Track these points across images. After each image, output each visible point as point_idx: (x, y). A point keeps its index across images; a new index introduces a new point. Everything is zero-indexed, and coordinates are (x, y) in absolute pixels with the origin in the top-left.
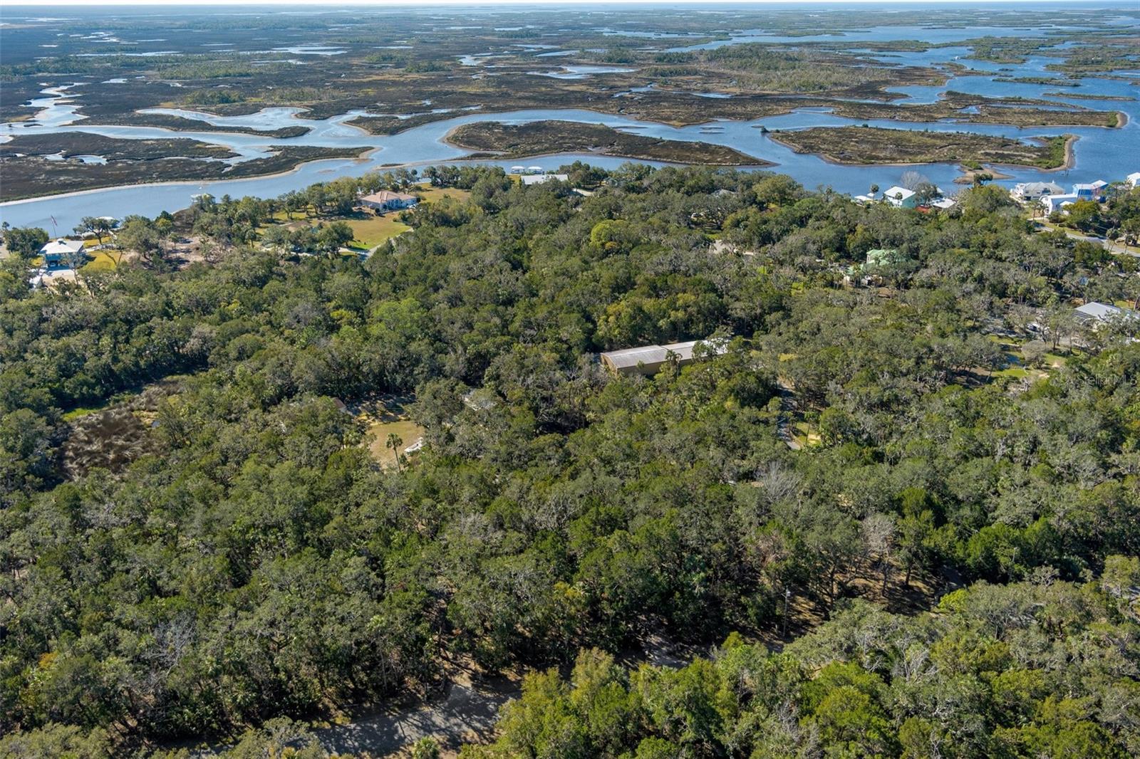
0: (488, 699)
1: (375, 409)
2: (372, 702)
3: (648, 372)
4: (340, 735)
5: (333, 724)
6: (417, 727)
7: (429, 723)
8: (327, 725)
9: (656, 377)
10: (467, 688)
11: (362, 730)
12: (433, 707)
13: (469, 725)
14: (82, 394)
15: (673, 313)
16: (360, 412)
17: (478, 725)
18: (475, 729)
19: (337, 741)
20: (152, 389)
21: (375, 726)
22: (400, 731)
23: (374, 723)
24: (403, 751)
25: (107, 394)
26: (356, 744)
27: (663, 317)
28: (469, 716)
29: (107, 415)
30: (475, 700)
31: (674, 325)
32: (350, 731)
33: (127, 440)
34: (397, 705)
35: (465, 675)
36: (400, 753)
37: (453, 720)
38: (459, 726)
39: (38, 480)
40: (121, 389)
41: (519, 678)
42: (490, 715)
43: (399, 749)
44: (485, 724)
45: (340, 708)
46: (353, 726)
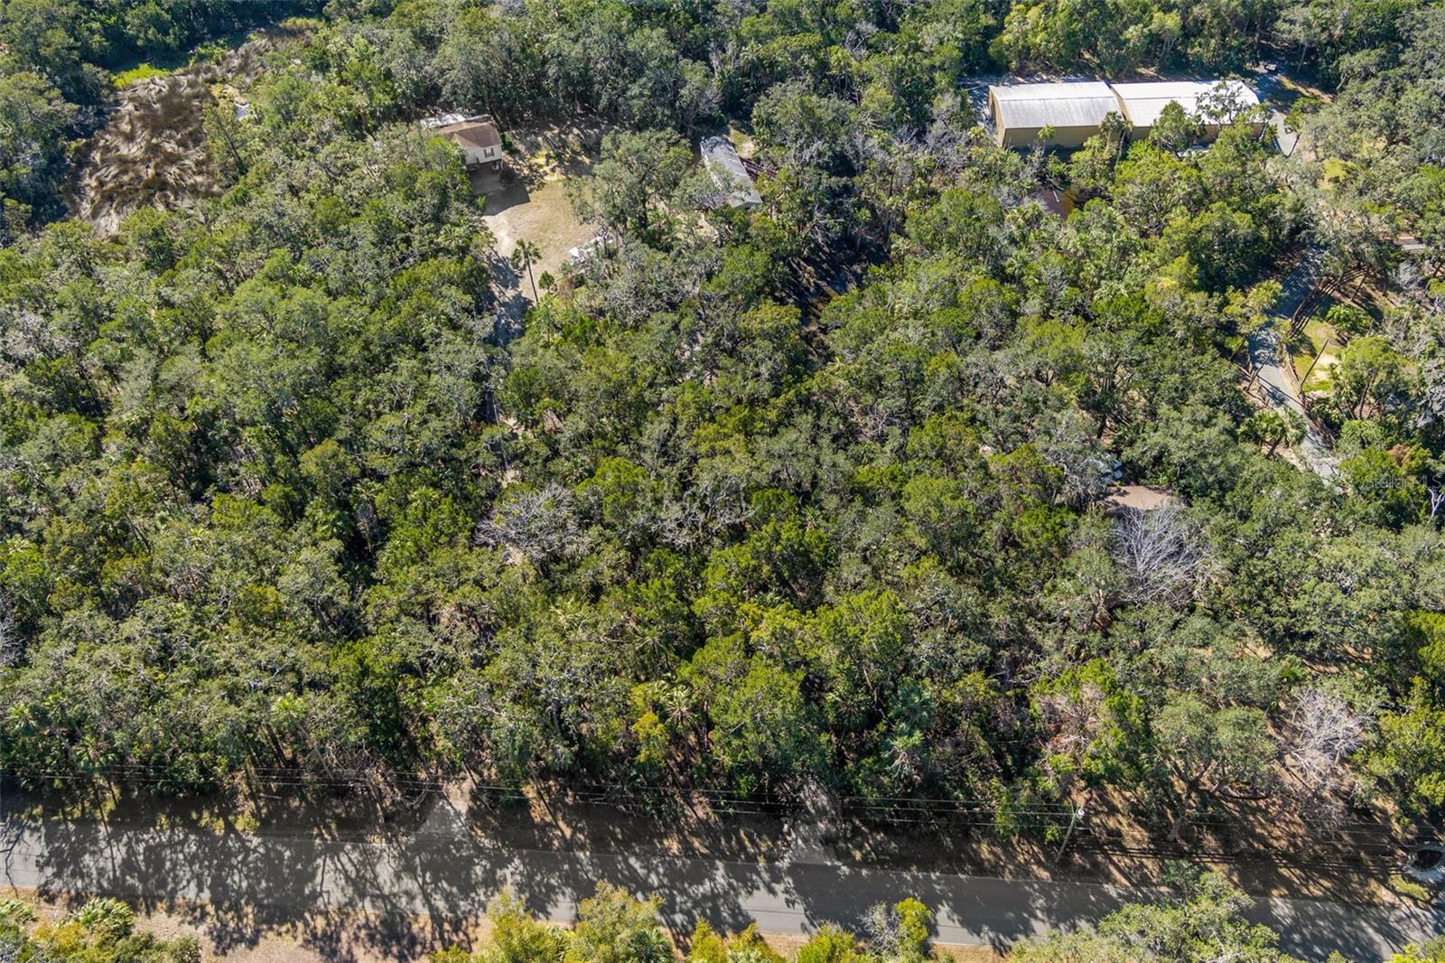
0: (480, 850)
1: (565, 144)
2: (303, 798)
3: (1063, 144)
4: (230, 854)
5: (230, 827)
6: (347, 878)
7: (369, 875)
8: (219, 828)
9: (1075, 157)
10: (458, 814)
11: (266, 857)
12: (389, 841)
13: (427, 899)
14: (147, 39)
15: (1158, 15)
16: (538, 147)
17: (441, 904)
18: (432, 909)
19: (220, 868)
20: (257, 40)
21: (287, 854)
22: (318, 879)
23: (288, 846)
24: (306, 924)
25: (193, 41)
26: (244, 884)
27: (1137, 20)
28: (436, 880)
29: (174, 86)
30: (459, 846)
31: (1155, 39)
32: (247, 851)
33: (181, 143)
34: (337, 817)
35: (467, 785)
36: (300, 925)
37: (408, 883)
38: (411, 897)
39: (22, 207)
40: (216, 34)
41: (549, 819)
42: (467, 888)
43: (302, 917)
44: (453, 908)
45: (253, 796)
46: (256, 841)
